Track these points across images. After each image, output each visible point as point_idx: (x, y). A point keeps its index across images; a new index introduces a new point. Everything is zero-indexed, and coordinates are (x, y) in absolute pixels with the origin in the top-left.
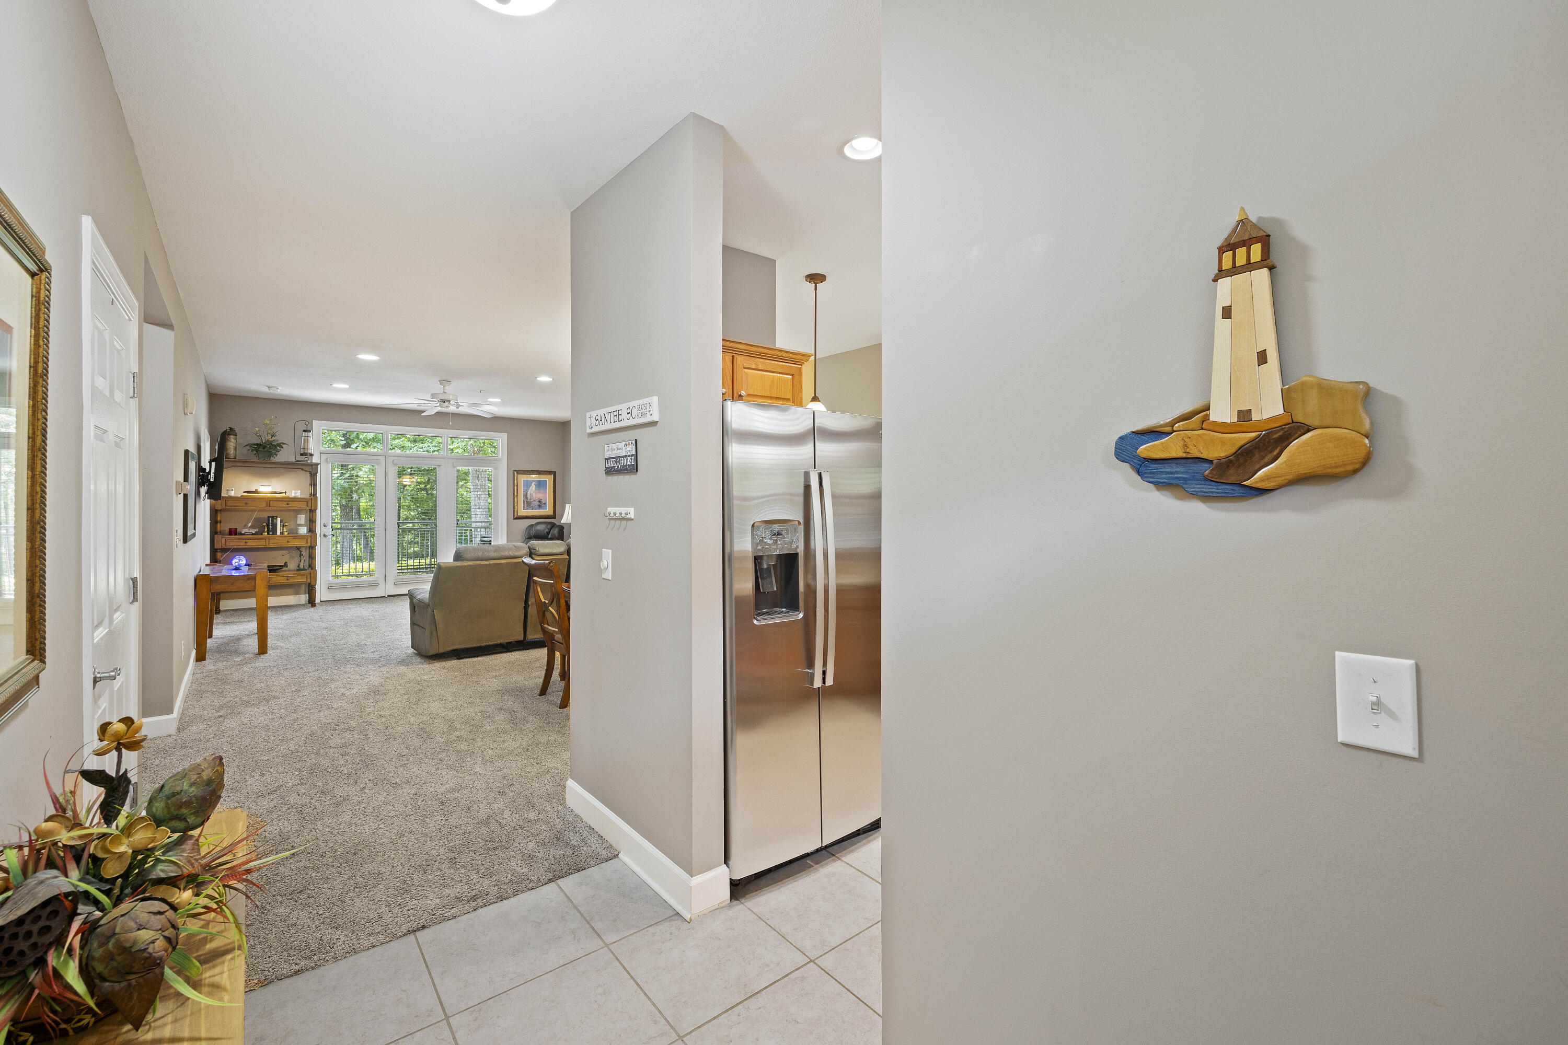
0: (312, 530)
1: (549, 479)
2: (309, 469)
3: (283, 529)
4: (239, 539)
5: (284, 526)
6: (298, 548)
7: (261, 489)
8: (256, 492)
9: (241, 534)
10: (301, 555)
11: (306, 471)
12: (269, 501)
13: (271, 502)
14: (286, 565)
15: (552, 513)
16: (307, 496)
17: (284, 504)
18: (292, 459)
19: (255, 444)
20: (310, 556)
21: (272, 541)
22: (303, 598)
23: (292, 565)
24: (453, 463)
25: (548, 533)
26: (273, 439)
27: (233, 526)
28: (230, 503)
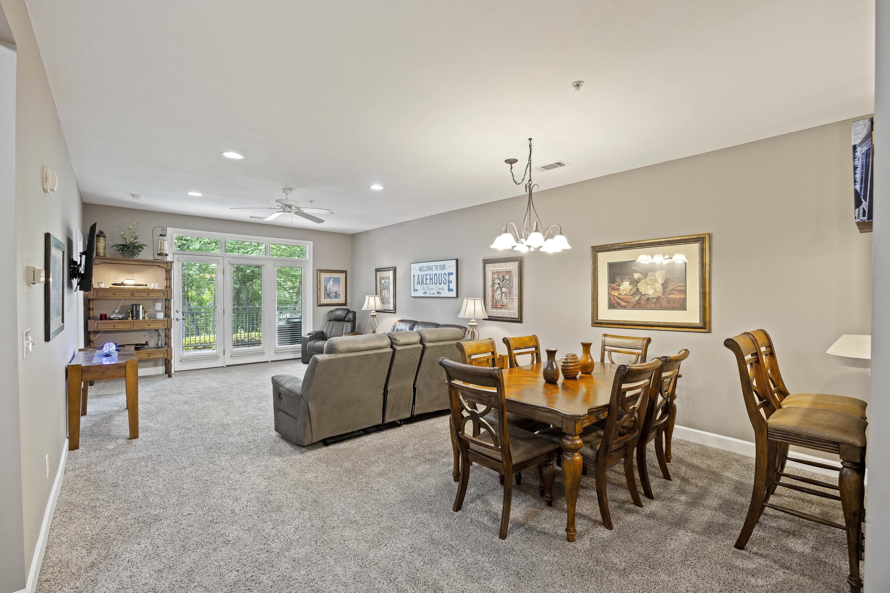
0: (167, 315)
1: (342, 276)
2: (165, 266)
3: (144, 315)
4: (109, 323)
5: (145, 312)
6: (157, 330)
7: (126, 282)
8: (122, 284)
9: (110, 319)
10: (159, 335)
11: (162, 268)
12: (133, 292)
13: (135, 293)
14: (147, 344)
15: (344, 302)
16: (163, 287)
17: (145, 294)
18: (151, 258)
19: (121, 245)
20: (166, 336)
21: (135, 325)
22: (161, 369)
23: (152, 344)
24: (274, 263)
25: (346, 317)
26: (136, 241)
27: (103, 313)
28: (101, 294)
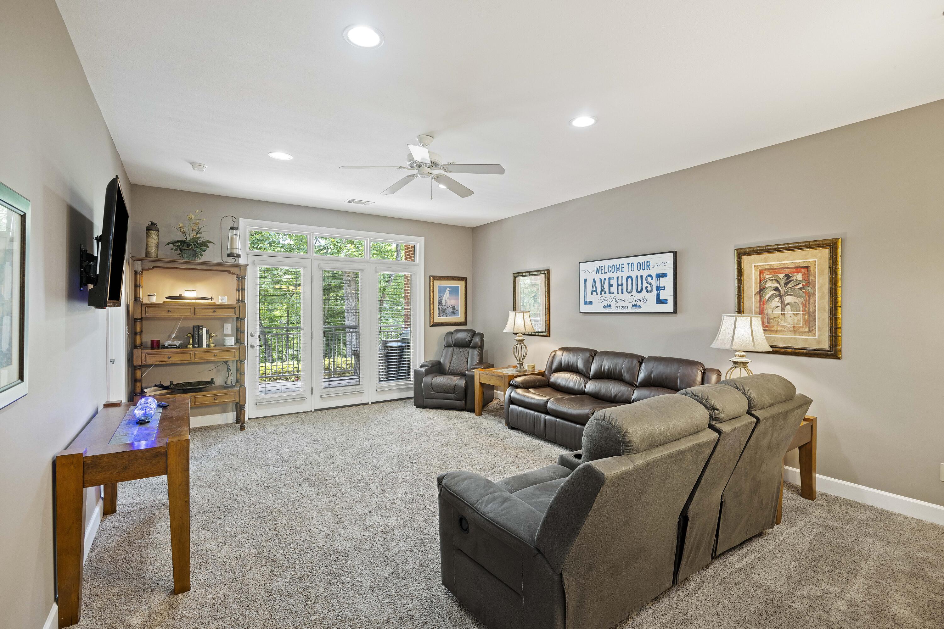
0: (239, 341)
1: (461, 285)
2: (236, 270)
3: (209, 341)
4: (161, 354)
5: (210, 337)
6: (226, 362)
7: (186, 294)
8: (180, 297)
9: (165, 347)
10: (228, 370)
11: (233, 274)
12: (194, 308)
13: (197, 310)
14: (212, 382)
15: (463, 320)
16: (234, 302)
17: (210, 312)
18: (218, 260)
19: (178, 242)
20: (237, 370)
21: (197, 355)
22: (231, 417)
23: (219, 381)
24: (376, 267)
25: (470, 341)
26: (198, 235)
27: (155, 338)
28: (151, 311)
